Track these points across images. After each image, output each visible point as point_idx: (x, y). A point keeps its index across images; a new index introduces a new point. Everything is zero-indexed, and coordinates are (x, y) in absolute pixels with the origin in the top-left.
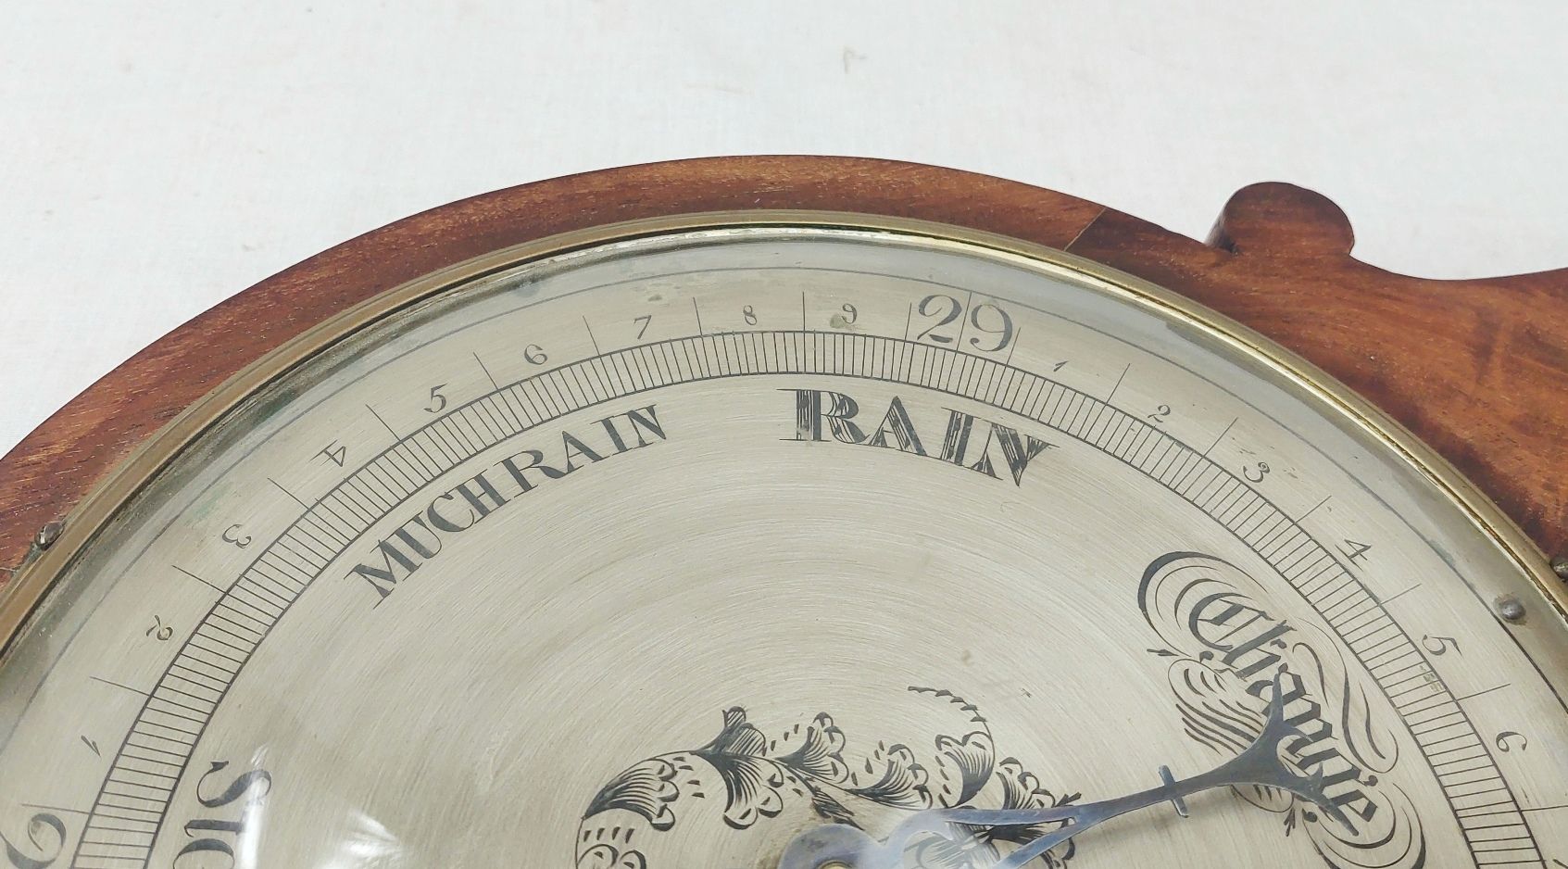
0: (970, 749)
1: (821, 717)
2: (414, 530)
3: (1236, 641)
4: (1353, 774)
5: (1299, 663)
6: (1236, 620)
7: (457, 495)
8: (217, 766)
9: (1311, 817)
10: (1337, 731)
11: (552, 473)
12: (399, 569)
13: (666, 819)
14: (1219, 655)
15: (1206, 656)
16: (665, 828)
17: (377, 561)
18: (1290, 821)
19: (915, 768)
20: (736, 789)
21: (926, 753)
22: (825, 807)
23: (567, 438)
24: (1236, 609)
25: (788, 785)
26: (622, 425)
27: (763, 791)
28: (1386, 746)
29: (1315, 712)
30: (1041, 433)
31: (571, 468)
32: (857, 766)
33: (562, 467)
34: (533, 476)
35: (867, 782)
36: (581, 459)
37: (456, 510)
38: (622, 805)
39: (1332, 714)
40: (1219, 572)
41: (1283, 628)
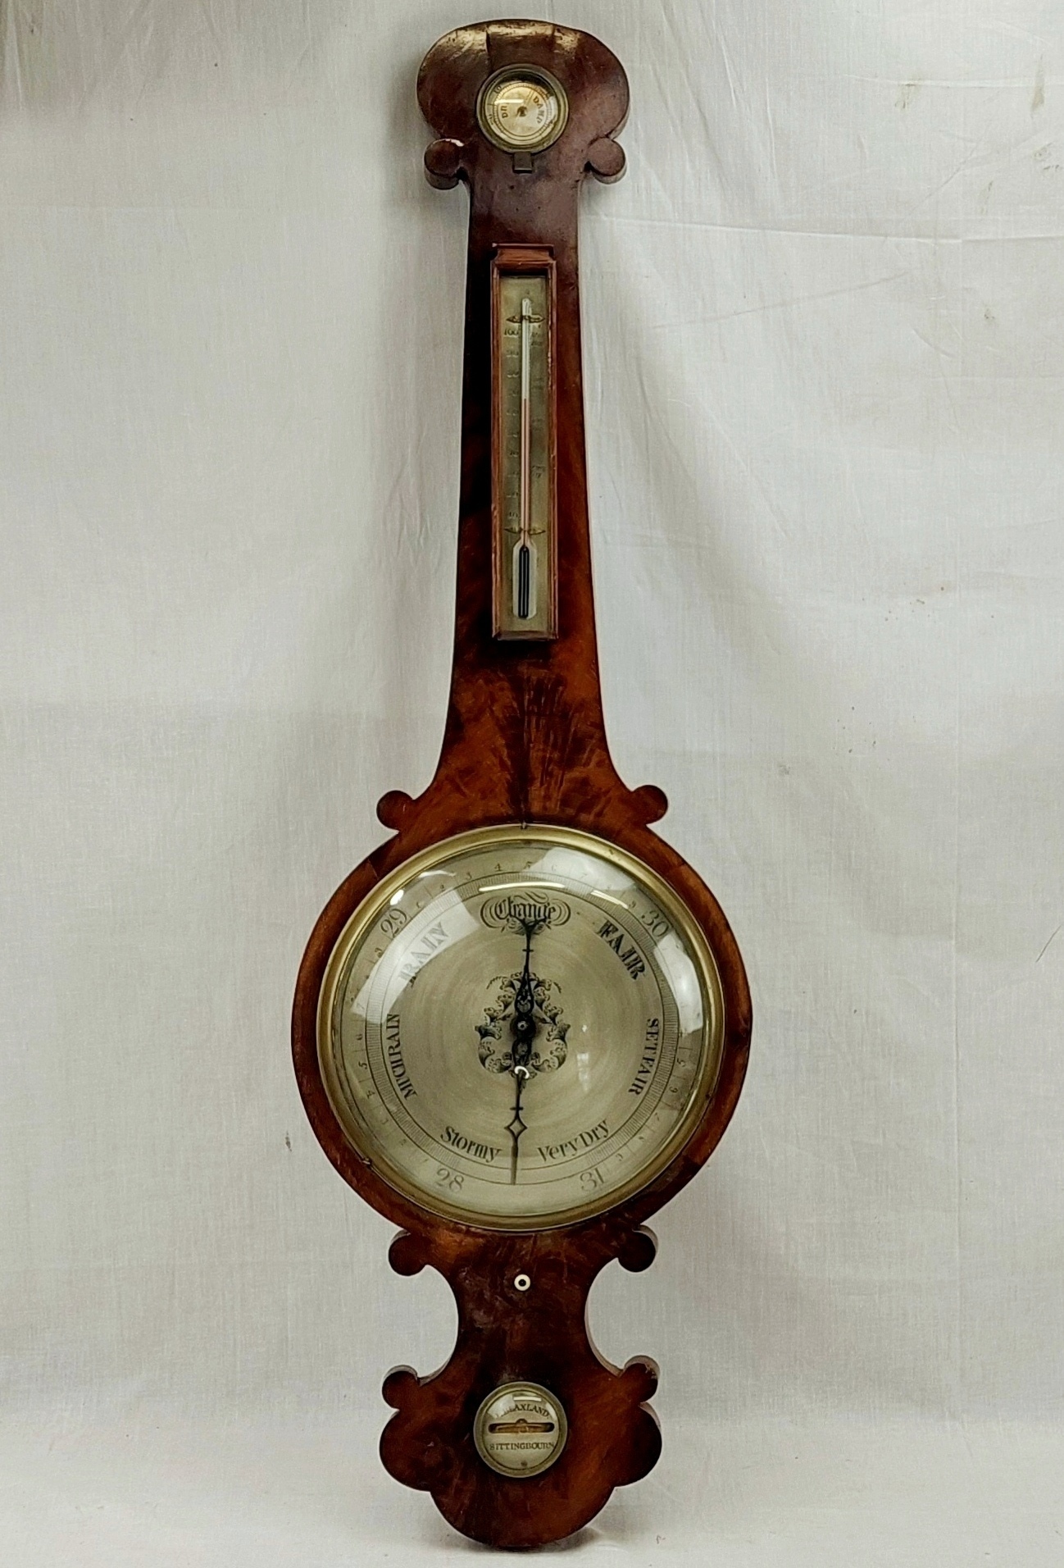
0: (506, 983)
1: (485, 1010)
2: (400, 1082)
3: (507, 911)
4: (545, 907)
5: (519, 901)
6: (503, 908)
7: (395, 1069)
8: (442, 1136)
9: (550, 922)
10: (536, 904)
11: (397, 1046)
12: (410, 1088)
13: (492, 1051)
14: (509, 917)
15: (508, 920)
16: (494, 1052)
17: (405, 1092)
18: (549, 927)
19: (504, 996)
20: (493, 1035)
21: (502, 993)
22: (504, 1019)
23: (389, 1038)
24: (500, 906)
25: (497, 1024)
26: (390, 1024)
27: (494, 1029)
28: (544, 896)
29: (530, 906)
30: (436, 922)
31: (399, 1041)
32: (499, 1008)
33: (397, 1043)
34: (397, 1050)
35: (502, 1008)
36: (397, 1038)
37: (399, 1071)
38: (486, 1058)
39: (532, 902)
40: (490, 904)
41: (509, 899)
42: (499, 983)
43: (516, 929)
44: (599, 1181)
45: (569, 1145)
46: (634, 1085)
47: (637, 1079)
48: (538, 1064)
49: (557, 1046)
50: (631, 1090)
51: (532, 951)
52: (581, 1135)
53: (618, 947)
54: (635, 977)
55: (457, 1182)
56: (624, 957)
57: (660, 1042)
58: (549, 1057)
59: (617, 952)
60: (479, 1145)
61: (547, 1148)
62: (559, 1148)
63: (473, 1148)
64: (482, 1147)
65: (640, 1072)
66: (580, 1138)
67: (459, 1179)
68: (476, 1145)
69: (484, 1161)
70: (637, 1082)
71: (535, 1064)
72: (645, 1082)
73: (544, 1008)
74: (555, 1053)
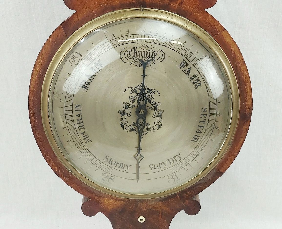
0: (133, 90)
1: (123, 103)
2: (83, 136)
3: (133, 55)
4: (152, 53)
5: (139, 49)
6: (131, 53)
7: (80, 130)
8: (104, 160)
9: (154, 61)
10: (148, 51)
11: (81, 119)
12: (88, 138)
13: (127, 122)
14: (134, 58)
15: (133, 59)
16: (128, 122)
17: (86, 140)
18: (154, 63)
19: (132, 97)
20: (127, 115)
21: (131, 95)
22: (132, 107)
23: (77, 116)
24: (129, 52)
25: (129, 109)
26: (77, 109)
27: (128, 112)
28: (151, 47)
29: (145, 52)
31: (81, 117)
32: (130, 102)
33: (81, 118)
34: (81, 121)
35: (131, 102)
36: (80, 116)
37: (82, 131)
38: (124, 125)
39: (146, 50)
40: (124, 50)
41: (134, 48)
42: (129, 90)
43: (138, 64)
44: (176, 179)
45: (162, 163)
46: (194, 138)
47: (195, 135)
48: (149, 128)
49: (157, 120)
50: (192, 140)
51: (146, 76)
52: (168, 160)
53: (188, 74)
54: (196, 88)
55: (111, 179)
56: (191, 79)
57: (207, 119)
58: (153, 125)
59: (188, 76)
60: (121, 163)
61: (153, 165)
62: (158, 165)
63: (118, 165)
64: (123, 164)
65: (197, 132)
66: (168, 161)
67: (112, 178)
68: (120, 163)
69: (123, 170)
70: (195, 137)
71: (147, 128)
72: (199, 137)
73: (151, 102)
74: (157, 123)
